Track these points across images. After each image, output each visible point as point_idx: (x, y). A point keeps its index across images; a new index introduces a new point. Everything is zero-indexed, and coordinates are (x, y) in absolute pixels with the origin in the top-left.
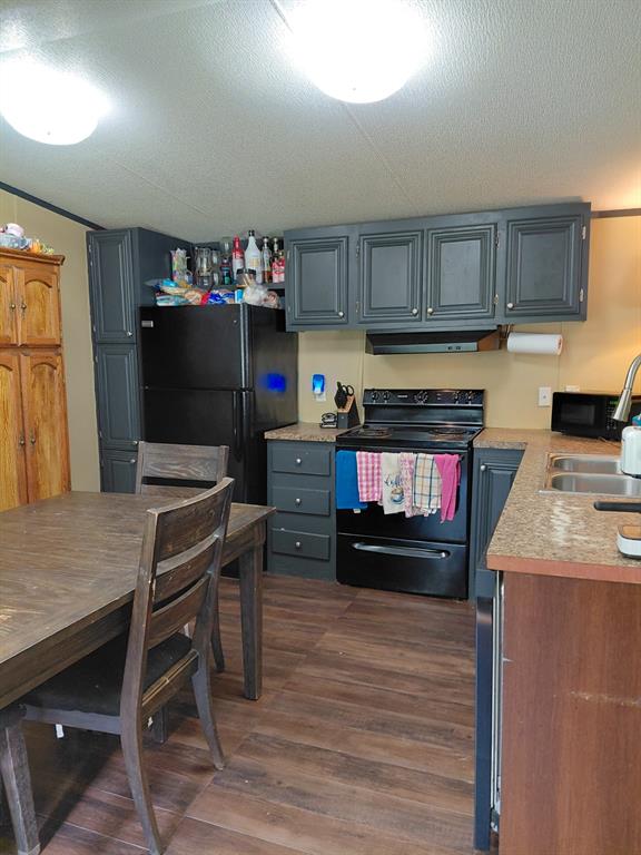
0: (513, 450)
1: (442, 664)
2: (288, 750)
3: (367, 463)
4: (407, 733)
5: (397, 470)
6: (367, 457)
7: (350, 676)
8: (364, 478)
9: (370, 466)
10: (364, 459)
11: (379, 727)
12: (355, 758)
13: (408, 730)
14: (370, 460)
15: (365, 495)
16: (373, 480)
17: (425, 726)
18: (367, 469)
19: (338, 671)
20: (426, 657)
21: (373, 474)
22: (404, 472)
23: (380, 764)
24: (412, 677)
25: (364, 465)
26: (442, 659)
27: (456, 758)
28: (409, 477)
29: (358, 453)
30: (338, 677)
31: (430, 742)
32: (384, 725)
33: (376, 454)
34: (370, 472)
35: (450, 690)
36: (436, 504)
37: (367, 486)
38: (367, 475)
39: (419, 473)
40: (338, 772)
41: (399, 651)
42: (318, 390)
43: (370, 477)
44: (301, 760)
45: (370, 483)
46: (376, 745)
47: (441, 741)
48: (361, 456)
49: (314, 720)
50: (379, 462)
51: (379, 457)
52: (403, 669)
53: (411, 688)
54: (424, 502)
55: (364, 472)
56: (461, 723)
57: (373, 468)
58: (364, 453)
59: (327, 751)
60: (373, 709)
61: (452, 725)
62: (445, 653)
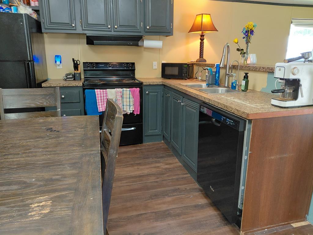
0: (157, 85)
1: (155, 167)
2: (130, 220)
3: (101, 94)
4: (166, 195)
5: (115, 96)
6: (100, 91)
7: (127, 183)
8: (100, 101)
9: (102, 95)
10: (99, 93)
11: (155, 197)
12: (158, 212)
13: (165, 194)
14: (102, 93)
15: (101, 109)
16: (104, 102)
17: (169, 191)
18: (101, 97)
19: (121, 182)
20: (147, 167)
21: (104, 99)
22: (118, 97)
23: (168, 210)
24: (149, 175)
25: (99, 95)
26: (153, 165)
27: (188, 198)
28: (120, 99)
29: (96, 90)
30: (122, 185)
31: (175, 195)
32: (156, 195)
33: (104, 90)
34: (102, 98)
35: (165, 175)
36: (132, 109)
37: (102, 105)
38: (101, 100)
39: (125, 96)
40: (157, 219)
41: (136, 167)
42: (58, 62)
43: (102, 101)
44: (139, 221)
45: (103, 103)
46: (160, 204)
47: (179, 193)
48: (98, 91)
49: (129, 204)
50: (106, 94)
51: (106, 91)
52: (143, 173)
53: (152, 179)
54: (128, 108)
55: (100, 98)
56: (179, 185)
57: (104, 96)
58: (99, 90)
59: (145, 213)
60: (147, 191)
61: (177, 187)
62: (152, 163)
